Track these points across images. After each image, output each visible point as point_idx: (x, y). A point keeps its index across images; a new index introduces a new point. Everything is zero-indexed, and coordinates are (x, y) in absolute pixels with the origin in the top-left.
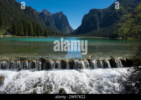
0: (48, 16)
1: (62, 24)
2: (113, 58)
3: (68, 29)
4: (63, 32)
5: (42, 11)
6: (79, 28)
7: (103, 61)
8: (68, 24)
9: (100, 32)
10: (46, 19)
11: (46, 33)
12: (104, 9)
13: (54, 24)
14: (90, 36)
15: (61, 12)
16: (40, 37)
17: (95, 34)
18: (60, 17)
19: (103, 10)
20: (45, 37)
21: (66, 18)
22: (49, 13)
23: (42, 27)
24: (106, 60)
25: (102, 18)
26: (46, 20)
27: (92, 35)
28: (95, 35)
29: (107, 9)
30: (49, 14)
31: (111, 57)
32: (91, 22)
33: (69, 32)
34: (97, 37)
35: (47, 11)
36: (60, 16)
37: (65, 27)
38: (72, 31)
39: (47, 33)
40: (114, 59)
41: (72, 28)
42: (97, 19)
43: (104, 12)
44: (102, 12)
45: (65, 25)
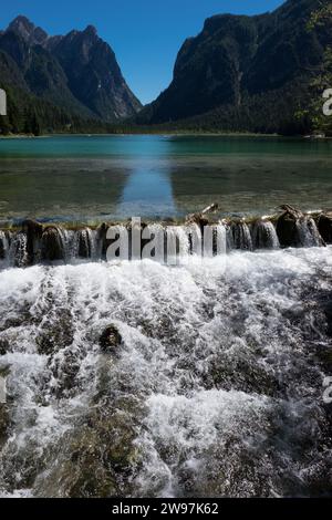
0: (38, 48)
1: (95, 82)
2: (288, 212)
3: (120, 100)
4: (99, 115)
5: (12, 24)
6: (164, 96)
7: (254, 224)
8: (119, 80)
9: (244, 114)
10: (30, 59)
11: (35, 119)
12: (263, 16)
13: (62, 79)
14: (204, 129)
15: (90, 30)
16: (13, 136)
17: (225, 121)
18: (85, 53)
19: (257, 18)
20: (32, 136)
21: (111, 56)
22: (40, 33)
23: (15, 94)
24: (265, 221)
25: (252, 56)
26: (27, 67)
27: (215, 126)
28: (226, 125)
29: (273, 14)
30: (39, 40)
31: (283, 207)
32: (210, 70)
33: (124, 115)
34: (231, 134)
35: (31, 25)
36: (84, 46)
37: (109, 92)
38: (139, 110)
39: (39, 120)
40: (292, 216)
41: (134, 97)
42: (234, 58)
43: (259, 29)
44: (254, 27)
45: (107, 88)
